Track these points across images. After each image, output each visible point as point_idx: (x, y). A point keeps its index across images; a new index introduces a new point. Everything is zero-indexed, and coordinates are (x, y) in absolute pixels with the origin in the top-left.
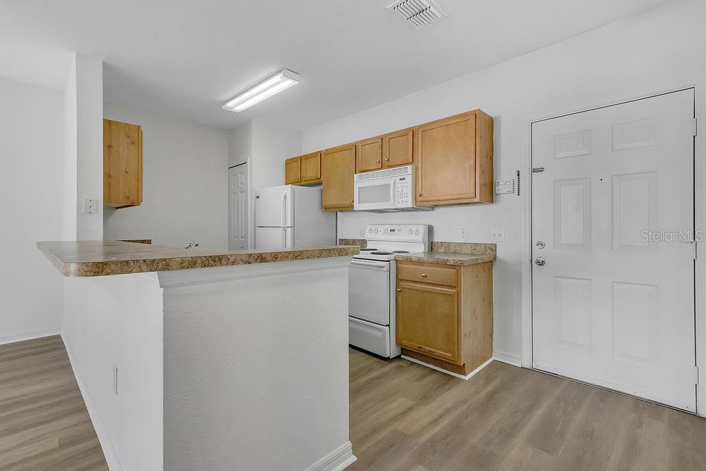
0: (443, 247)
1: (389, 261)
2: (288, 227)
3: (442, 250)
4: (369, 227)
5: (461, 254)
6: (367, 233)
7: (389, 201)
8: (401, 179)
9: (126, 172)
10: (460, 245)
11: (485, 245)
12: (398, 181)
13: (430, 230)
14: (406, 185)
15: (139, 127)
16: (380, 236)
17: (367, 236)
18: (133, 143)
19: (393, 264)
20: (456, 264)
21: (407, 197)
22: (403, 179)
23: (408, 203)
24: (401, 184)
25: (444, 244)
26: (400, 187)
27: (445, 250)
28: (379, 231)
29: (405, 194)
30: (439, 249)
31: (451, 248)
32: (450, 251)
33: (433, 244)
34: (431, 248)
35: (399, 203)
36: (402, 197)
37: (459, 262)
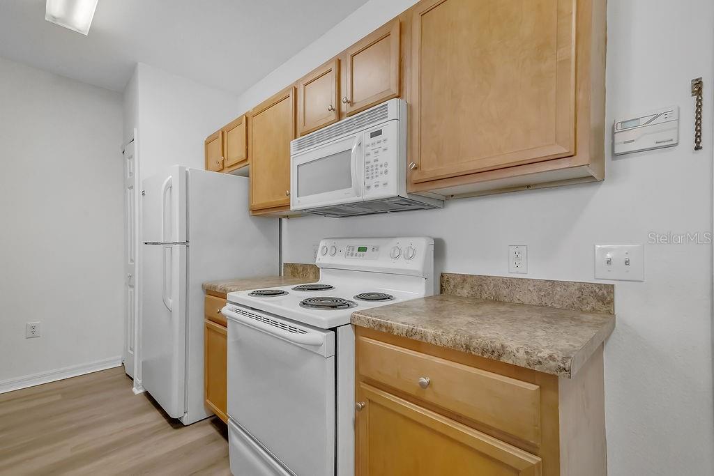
0: (467, 286)
1: (334, 329)
2: (176, 243)
3: (465, 292)
4: (322, 243)
5: (512, 304)
6: (319, 255)
7: (351, 185)
8: (373, 135)
10: (508, 282)
11: (582, 287)
12: (368, 140)
13: (439, 249)
14: (383, 145)
16: (340, 260)
17: (321, 260)
19: (347, 336)
20: (537, 368)
21: (386, 172)
22: (379, 133)
23: (389, 186)
24: (373, 144)
25: (469, 280)
26: (372, 153)
27: (472, 293)
28: (338, 251)
29: (381, 166)
30: (458, 290)
31: (486, 288)
32: (484, 296)
33: (446, 278)
34: (442, 286)
35: (368, 187)
36: (375, 175)
37: (551, 362)
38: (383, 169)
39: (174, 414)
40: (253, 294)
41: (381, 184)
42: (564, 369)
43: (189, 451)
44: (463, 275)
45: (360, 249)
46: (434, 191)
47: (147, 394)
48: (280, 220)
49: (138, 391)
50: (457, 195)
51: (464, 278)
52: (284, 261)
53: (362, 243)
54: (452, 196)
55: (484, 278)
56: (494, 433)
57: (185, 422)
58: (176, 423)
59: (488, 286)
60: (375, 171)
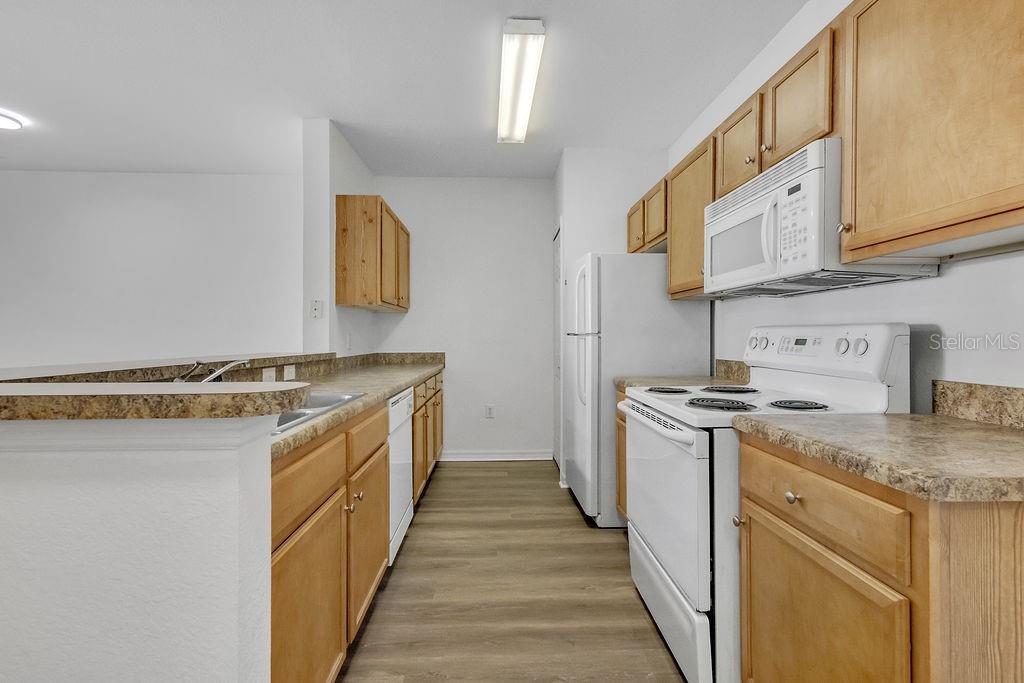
0: (976, 404)
1: (710, 431)
3: (972, 412)
4: (752, 334)
6: (748, 350)
7: (762, 261)
8: (792, 191)
9: (363, 261)
12: (783, 198)
14: (801, 204)
15: (377, 197)
16: (770, 356)
17: (750, 356)
18: (371, 221)
19: (725, 443)
20: (897, 487)
21: (805, 239)
22: (797, 188)
23: (808, 258)
24: (791, 203)
25: (979, 393)
26: (790, 215)
27: (984, 414)
28: (770, 344)
29: (800, 232)
30: (961, 409)
31: (1010, 409)
32: (1007, 421)
33: (940, 387)
34: (934, 401)
35: (786, 261)
36: (793, 244)
37: (911, 480)
38: (803, 235)
39: (590, 512)
40: (650, 390)
41: (799, 256)
42: (923, 489)
43: (597, 549)
44: (970, 385)
45: (798, 342)
46: (907, 253)
47: (570, 489)
48: (712, 303)
49: (563, 485)
50: (957, 255)
51: (971, 390)
52: (717, 357)
53: (801, 334)
54: (951, 256)
55: (1008, 392)
56: (867, 567)
57: (599, 522)
58: (590, 522)
59: (1013, 405)
60: (793, 239)
